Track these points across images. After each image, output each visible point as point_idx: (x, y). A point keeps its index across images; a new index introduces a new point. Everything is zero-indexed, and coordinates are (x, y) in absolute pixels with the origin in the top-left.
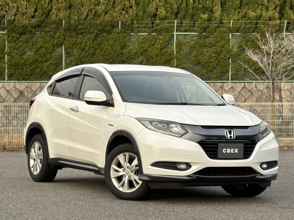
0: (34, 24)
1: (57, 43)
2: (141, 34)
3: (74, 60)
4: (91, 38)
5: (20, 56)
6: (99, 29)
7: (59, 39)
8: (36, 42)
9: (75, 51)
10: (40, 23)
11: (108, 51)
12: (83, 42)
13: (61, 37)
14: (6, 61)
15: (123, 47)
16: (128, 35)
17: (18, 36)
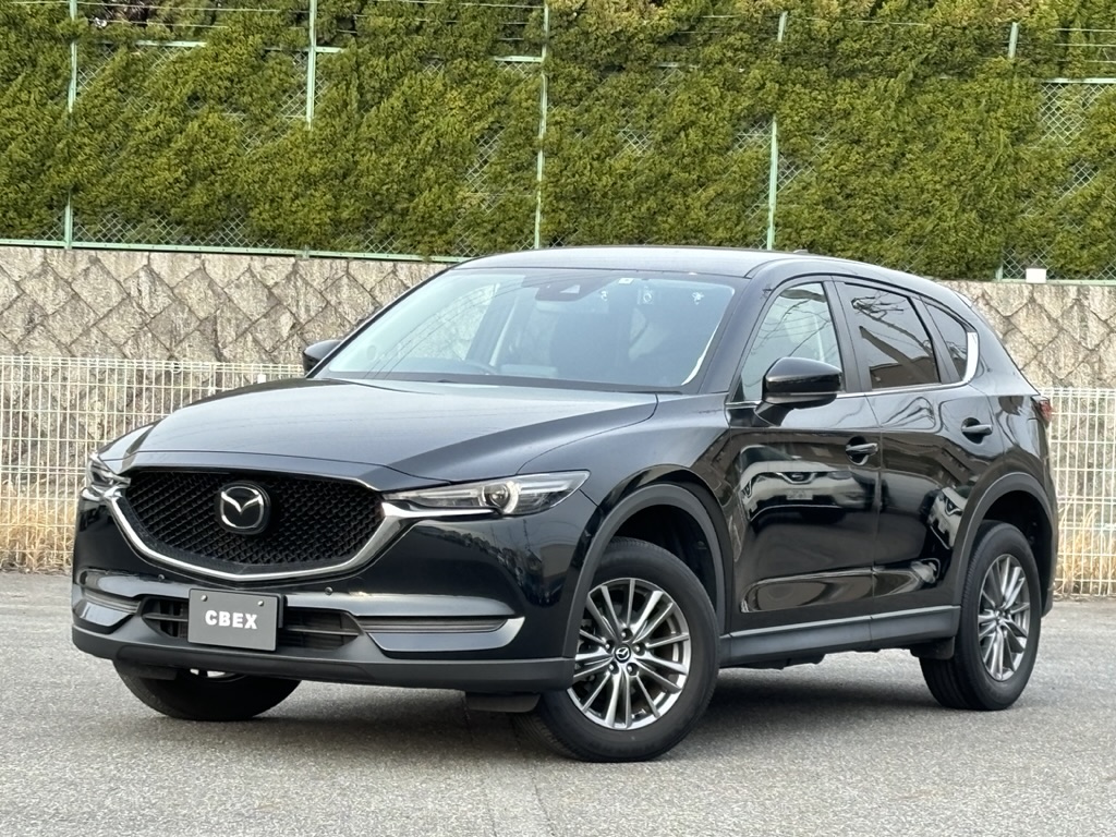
0: (660, 29)
1: (751, 108)
2: (1095, 80)
3: (814, 183)
4: (893, 91)
5: (598, 159)
6: (925, 55)
7: (760, 95)
8: (665, 103)
9: (822, 144)
10: (686, 28)
11: (957, 149)
12: (859, 107)
13: (768, 84)
14: (540, 177)
15: (1021, 132)
16: (1045, 84)
17: (591, 77)
